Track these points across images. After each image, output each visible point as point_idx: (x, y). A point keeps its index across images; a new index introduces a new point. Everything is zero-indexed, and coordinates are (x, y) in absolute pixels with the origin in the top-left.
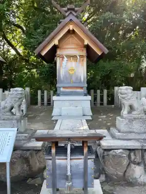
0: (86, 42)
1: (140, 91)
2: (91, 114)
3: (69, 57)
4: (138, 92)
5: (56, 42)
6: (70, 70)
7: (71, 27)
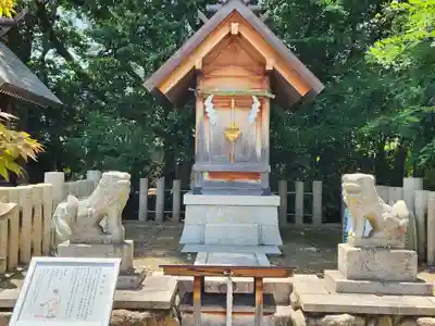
0: (270, 64)
1: (402, 186)
2: (280, 242)
4: (399, 188)
5: (197, 63)
6: (227, 130)
7: (235, 28)
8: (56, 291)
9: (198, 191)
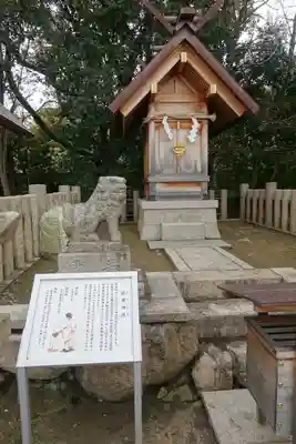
0: (214, 89)
2: (218, 236)
3: (173, 120)
5: (153, 87)
7: (184, 57)
8: (69, 316)
9: (152, 198)
